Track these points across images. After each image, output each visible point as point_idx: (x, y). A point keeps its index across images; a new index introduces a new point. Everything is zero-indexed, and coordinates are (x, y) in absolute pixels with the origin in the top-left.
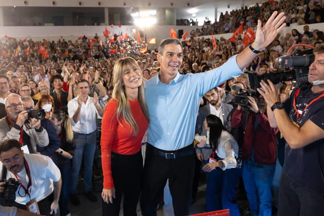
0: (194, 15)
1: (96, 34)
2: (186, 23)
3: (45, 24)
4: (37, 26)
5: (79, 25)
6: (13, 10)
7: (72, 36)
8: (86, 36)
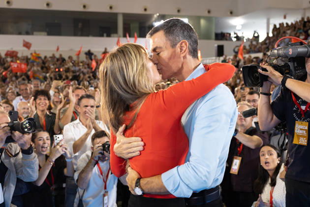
0: (238, 28)
1: (106, 49)
2: (227, 38)
3: (35, 33)
4: (24, 34)
7: (71, 50)
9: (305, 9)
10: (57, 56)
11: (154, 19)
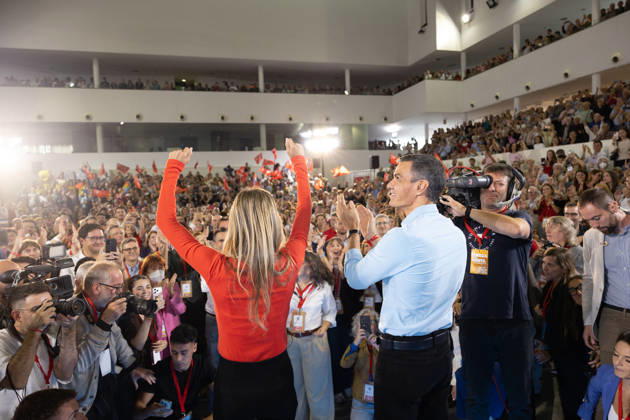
0: (394, 135)
1: (247, 164)
3: (168, 149)
5: (221, 149)
6: (119, 128)
8: (232, 166)
9: (466, 113)
10: (194, 174)
11: (300, 128)
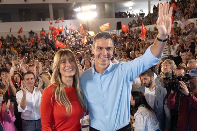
0: (130, 8)
1: (43, 29)
2: (124, 16)
5: (26, 20)
8: (33, 31)
